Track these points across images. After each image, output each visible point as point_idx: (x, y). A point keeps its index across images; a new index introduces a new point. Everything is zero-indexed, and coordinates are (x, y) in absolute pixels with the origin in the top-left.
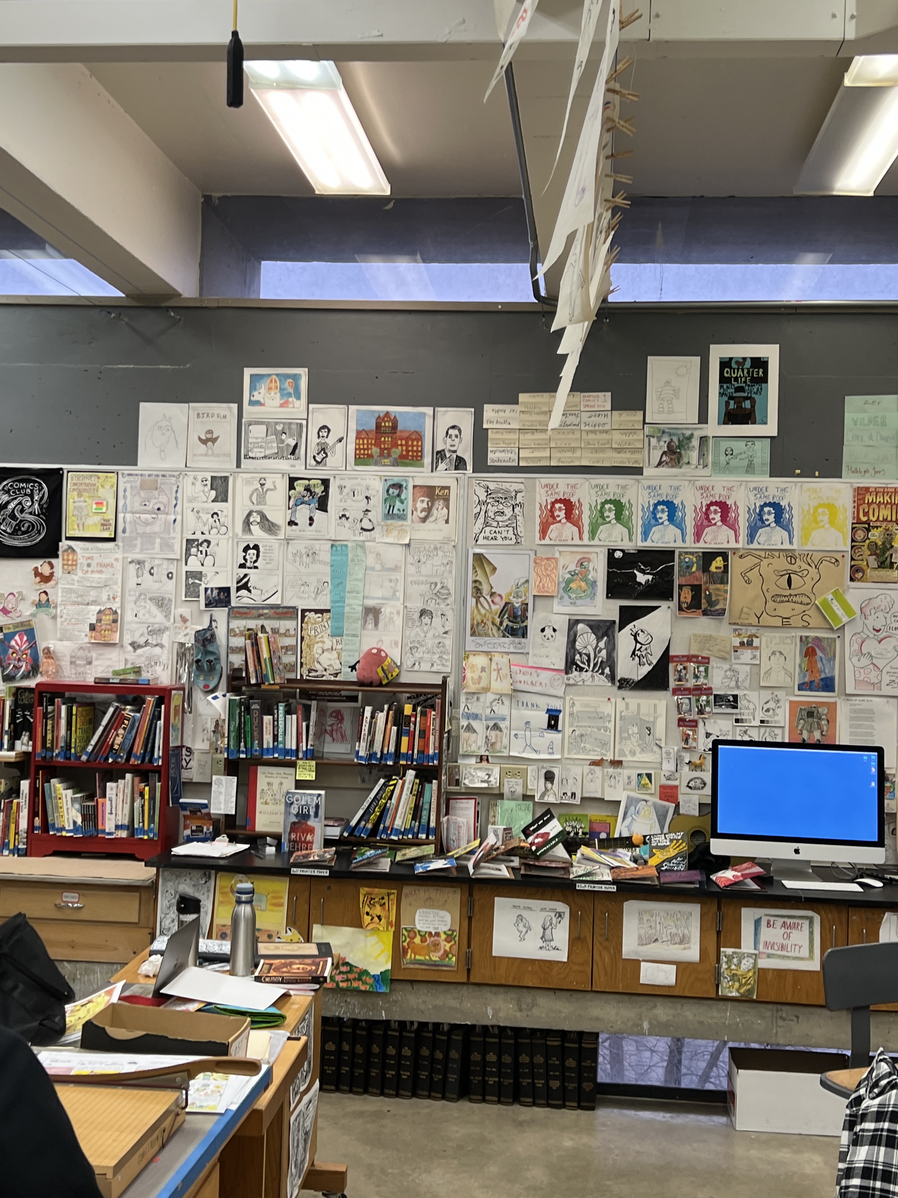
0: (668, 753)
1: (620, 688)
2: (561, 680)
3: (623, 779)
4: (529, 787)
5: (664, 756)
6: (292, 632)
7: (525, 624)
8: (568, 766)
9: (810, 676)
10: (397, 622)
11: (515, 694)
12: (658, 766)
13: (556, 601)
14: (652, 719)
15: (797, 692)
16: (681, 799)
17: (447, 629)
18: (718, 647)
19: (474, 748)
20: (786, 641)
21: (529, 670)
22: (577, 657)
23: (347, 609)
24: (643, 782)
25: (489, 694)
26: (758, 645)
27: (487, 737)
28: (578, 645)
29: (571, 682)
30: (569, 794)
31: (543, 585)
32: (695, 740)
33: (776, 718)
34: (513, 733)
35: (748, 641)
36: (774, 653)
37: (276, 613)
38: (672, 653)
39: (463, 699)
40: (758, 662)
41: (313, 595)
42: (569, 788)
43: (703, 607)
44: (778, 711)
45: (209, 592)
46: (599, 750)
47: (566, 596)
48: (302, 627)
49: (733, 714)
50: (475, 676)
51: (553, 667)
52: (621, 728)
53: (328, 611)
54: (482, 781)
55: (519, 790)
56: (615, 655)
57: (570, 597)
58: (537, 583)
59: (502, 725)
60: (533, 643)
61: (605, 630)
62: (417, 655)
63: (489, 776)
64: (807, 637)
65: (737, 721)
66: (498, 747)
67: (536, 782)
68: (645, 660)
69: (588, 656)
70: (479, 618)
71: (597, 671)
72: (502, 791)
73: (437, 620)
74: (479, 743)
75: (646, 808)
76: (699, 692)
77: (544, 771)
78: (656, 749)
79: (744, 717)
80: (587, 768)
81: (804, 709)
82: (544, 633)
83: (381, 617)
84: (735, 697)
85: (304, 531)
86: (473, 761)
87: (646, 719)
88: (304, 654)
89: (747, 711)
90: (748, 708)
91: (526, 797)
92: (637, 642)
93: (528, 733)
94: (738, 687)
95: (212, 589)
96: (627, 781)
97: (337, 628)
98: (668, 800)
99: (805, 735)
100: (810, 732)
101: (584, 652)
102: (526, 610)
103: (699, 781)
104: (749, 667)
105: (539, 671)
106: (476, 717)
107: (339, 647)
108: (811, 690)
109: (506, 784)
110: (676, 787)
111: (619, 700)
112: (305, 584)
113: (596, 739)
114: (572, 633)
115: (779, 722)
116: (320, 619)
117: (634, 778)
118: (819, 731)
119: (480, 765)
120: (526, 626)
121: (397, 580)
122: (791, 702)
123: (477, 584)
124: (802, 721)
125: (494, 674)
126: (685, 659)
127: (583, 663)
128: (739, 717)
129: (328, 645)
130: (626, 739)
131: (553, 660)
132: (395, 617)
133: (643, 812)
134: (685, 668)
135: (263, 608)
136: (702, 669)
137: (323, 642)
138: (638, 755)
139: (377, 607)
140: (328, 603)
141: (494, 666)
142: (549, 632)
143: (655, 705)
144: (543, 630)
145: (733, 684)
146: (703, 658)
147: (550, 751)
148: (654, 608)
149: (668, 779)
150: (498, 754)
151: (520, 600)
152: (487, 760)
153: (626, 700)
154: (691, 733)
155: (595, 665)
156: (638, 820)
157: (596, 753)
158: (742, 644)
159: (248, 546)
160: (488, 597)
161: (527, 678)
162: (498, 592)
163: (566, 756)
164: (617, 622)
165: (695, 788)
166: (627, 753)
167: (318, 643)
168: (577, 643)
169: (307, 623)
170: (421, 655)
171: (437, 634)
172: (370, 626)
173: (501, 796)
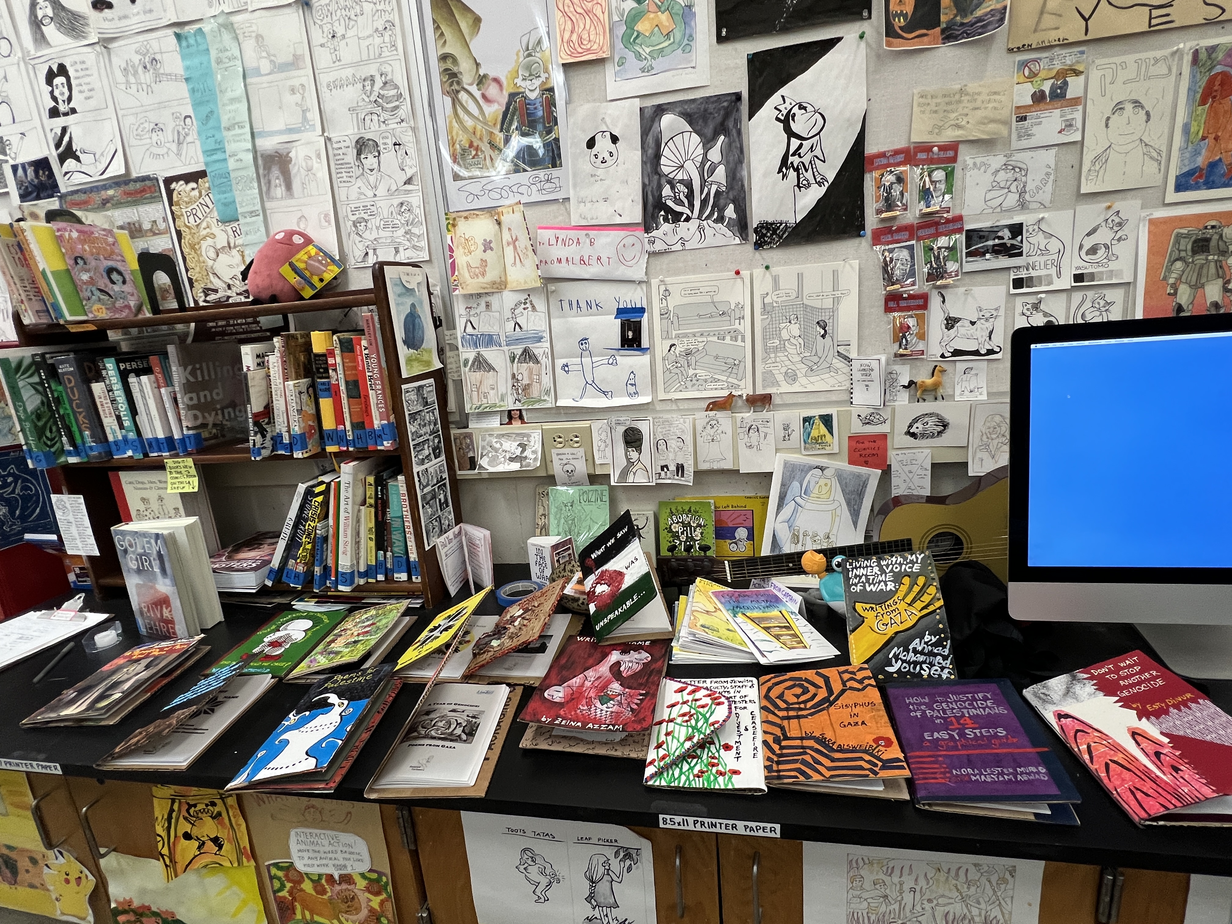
0: (867, 371)
1: (758, 245)
2: (638, 246)
3: (774, 431)
4: (598, 462)
5: (857, 376)
6: (162, 226)
7: (553, 136)
8: (666, 416)
9: (1211, 150)
10: (319, 175)
11: (552, 287)
12: (846, 397)
13: (610, 70)
14: (828, 303)
15: (1172, 196)
16: (893, 458)
17: (409, 173)
18: (980, 114)
19: (493, 398)
20: (1153, 71)
21: (572, 234)
22: (667, 191)
23: (232, 164)
24: (814, 433)
25: (506, 294)
26: (1080, 93)
27: (514, 376)
28: (667, 166)
29: (659, 246)
30: (673, 468)
31: (580, 37)
32: (922, 336)
33: (1113, 266)
34: (559, 363)
35: (1053, 89)
36: (1119, 108)
37: (129, 194)
38: (871, 149)
39: (460, 310)
40: (1077, 137)
41: (174, 147)
42: (671, 456)
43: (944, 19)
44: (1117, 249)
45: (20, 171)
46: (725, 378)
47: (630, 56)
48: (172, 213)
49: (1008, 269)
50: (475, 259)
51: (618, 220)
52: (764, 329)
53: (202, 174)
54: (512, 460)
55: (581, 468)
56: (745, 173)
57: (638, 56)
58: (567, 36)
59: (540, 349)
60: (575, 175)
61: (719, 118)
62: (367, 235)
63: (523, 446)
64: (1212, 50)
65: (1018, 283)
66: (535, 392)
67: (609, 451)
68: (809, 175)
69: (689, 184)
70: (463, 139)
71: (707, 218)
72: (551, 473)
73: (389, 157)
74: (502, 389)
75: (822, 482)
76: (932, 230)
77: (621, 429)
78: (839, 363)
79: (1033, 273)
80: (702, 417)
81: (1188, 236)
82: (595, 150)
83: (293, 170)
84: (1017, 230)
85: (125, 17)
86: (495, 422)
87: (817, 304)
88: (190, 264)
89: (1042, 259)
90: (1045, 251)
91: (593, 479)
92: (791, 134)
93: (587, 360)
94: (1023, 205)
95: (23, 166)
96: (782, 433)
97: (225, 205)
98: (866, 464)
99: (1184, 296)
100: (1197, 286)
101: (679, 177)
102: (551, 103)
103: (931, 421)
104: (1053, 151)
105: (592, 233)
106: (490, 340)
107: (239, 241)
108: (1210, 185)
109: (555, 458)
110: (884, 436)
111: (759, 272)
112: (157, 128)
113: (717, 357)
114: (650, 139)
115: (1119, 273)
116: (196, 193)
117: (797, 426)
118: (1220, 282)
119: (508, 429)
120: (557, 140)
121: (303, 85)
122: (1152, 222)
123: (449, 64)
124: (1179, 265)
125: (509, 251)
126: (900, 158)
127: (680, 203)
128: (1023, 274)
129: (221, 241)
130: (776, 349)
131: (618, 206)
132: (316, 165)
133: (816, 491)
134: (900, 180)
135: (105, 188)
136: (939, 175)
137: (213, 235)
138: (803, 380)
139: (282, 149)
140: (202, 159)
141: (506, 237)
142: (603, 144)
143: (835, 273)
144: (591, 144)
145: (1012, 199)
146: (942, 148)
147: (632, 389)
148: (829, 44)
149: (867, 422)
150: (537, 406)
151: (537, 82)
152: (521, 417)
153: (774, 270)
154: (911, 322)
155: (704, 203)
156: (808, 506)
157: (718, 385)
158: (1039, 98)
159: (50, 69)
160: (473, 89)
161: (572, 251)
162: (492, 74)
163: (662, 396)
164: (745, 95)
165: (924, 436)
166: (780, 378)
167: (204, 238)
168: (663, 161)
169: (178, 204)
170: (374, 235)
171: (394, 188)
172: (279, 191)
173: (551, 480)
